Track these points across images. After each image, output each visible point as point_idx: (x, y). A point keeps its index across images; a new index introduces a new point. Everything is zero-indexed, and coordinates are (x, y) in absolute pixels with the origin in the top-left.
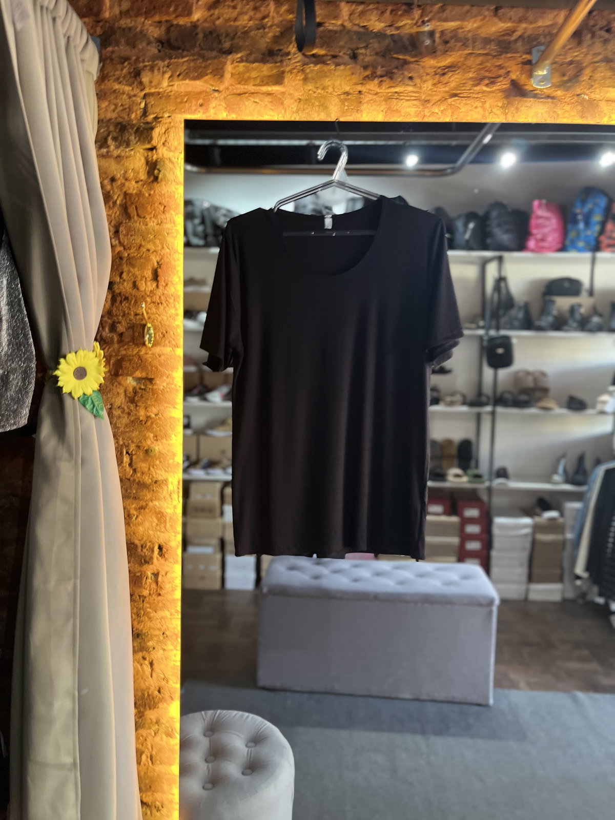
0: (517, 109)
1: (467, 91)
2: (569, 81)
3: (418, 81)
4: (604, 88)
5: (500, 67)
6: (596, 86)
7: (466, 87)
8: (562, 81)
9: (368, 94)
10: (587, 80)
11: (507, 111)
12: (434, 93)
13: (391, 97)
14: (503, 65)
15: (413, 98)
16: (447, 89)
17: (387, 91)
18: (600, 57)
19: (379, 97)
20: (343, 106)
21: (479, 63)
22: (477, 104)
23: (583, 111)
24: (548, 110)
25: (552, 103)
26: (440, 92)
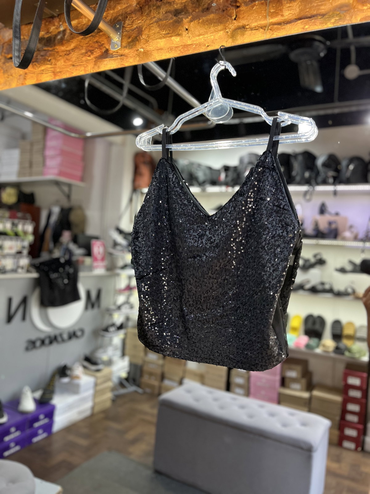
1: (79, 62)
2: (133, 41)
3: (53, 61)
4: (155, 41)
6: (150, 41)
7: (78, 59)
8: (128, 42)
9: (29, 74)
10: (145, 38)
13: (40, 73)
15: (50, 71)
16: (70, 63)
18: (154, 20)
19: (35, 74)
21: (87, 42)
22: (82, 68)
25: (121, 59)
26: (68, 65)
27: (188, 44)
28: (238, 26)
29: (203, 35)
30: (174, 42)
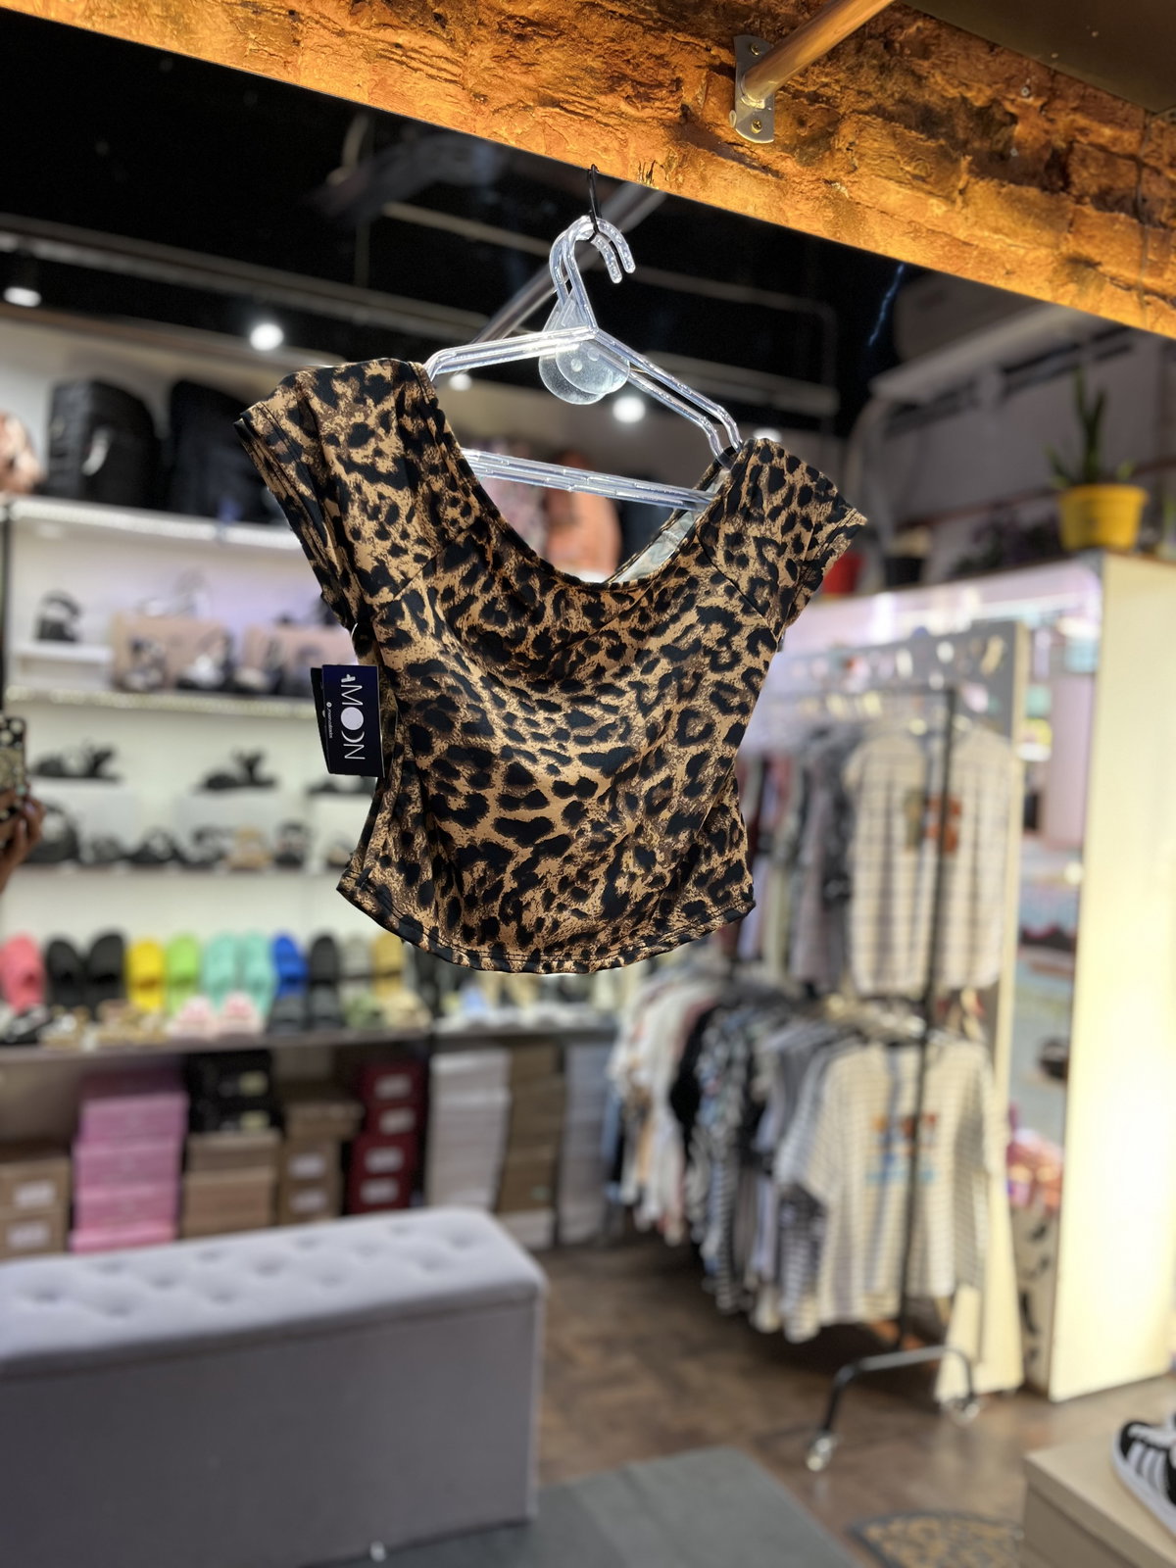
0: (703, 178)
1: (583, 101)
2: (812, 141)
3: (458, 33)
4: (879, 179)
5: (661, 60)
6: (862, 170)
7: (578, 87)
8: (797, 137)
9: (318, 26)
10: (845, 151)
11: (681, 179)
12: (499, 80)
13: (386, 54)
14: (666, 59)
15: (445, 75)
16: (530, 81)
17: (371, 33)
18: (871, 103)
19: (349, 43)
20: (241, 37)
21: (611, 35)
22: (607, 140)
23: (837, 224)
24: (767, 200)
25: (778, 187)
26: (512, 82)
27: (957, 235)
28: (1075, 252)
29: (1007, 235)
30: (929, 214)
